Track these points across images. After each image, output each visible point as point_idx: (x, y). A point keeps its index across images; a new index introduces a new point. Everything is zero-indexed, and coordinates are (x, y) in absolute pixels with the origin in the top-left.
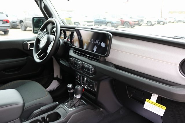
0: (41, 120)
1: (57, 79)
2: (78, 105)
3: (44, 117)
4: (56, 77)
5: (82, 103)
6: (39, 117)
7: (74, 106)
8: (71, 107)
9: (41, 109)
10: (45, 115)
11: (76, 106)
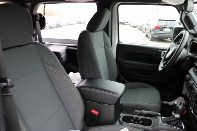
0: (135, 119)
1: (185, 96)
2: (174, 124)
3: (138, 118)
4: (185, 94)
5: (181, 125)
6: (135, 116)
7: (169, 123)
8: (165, 122)
9: (141, 112)
10: (140, 117)
11: (171, 124)
